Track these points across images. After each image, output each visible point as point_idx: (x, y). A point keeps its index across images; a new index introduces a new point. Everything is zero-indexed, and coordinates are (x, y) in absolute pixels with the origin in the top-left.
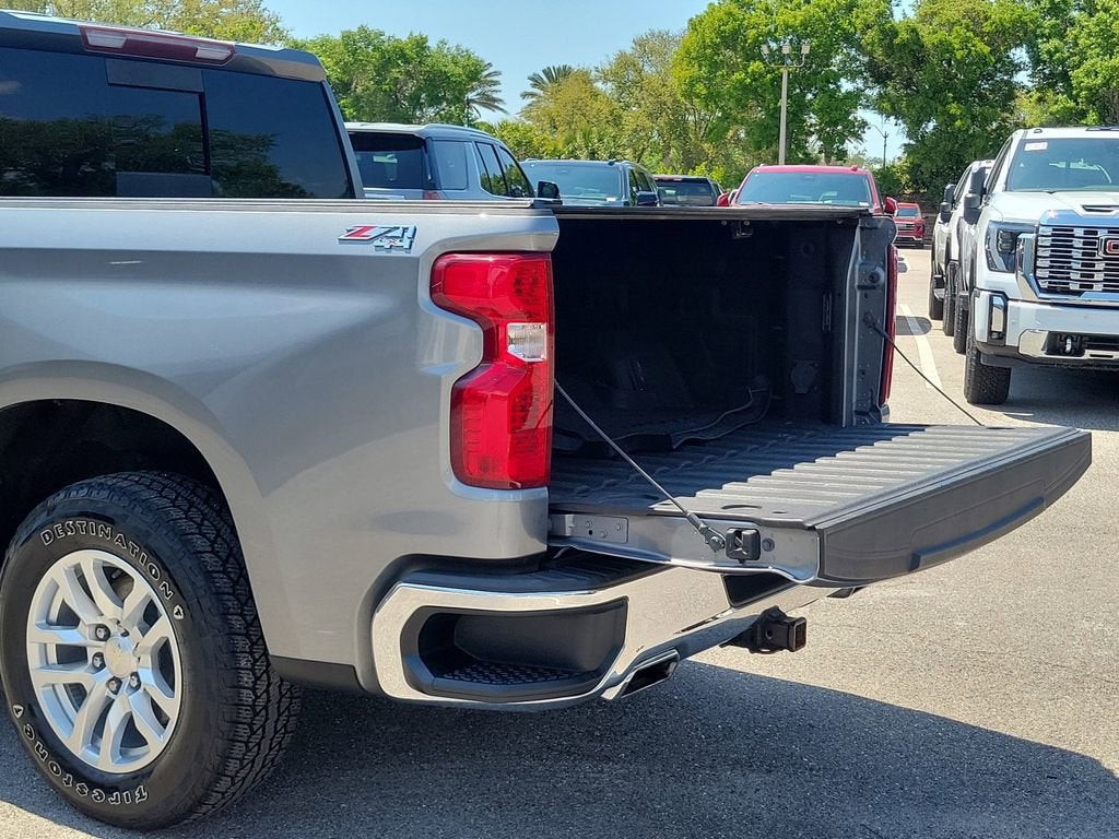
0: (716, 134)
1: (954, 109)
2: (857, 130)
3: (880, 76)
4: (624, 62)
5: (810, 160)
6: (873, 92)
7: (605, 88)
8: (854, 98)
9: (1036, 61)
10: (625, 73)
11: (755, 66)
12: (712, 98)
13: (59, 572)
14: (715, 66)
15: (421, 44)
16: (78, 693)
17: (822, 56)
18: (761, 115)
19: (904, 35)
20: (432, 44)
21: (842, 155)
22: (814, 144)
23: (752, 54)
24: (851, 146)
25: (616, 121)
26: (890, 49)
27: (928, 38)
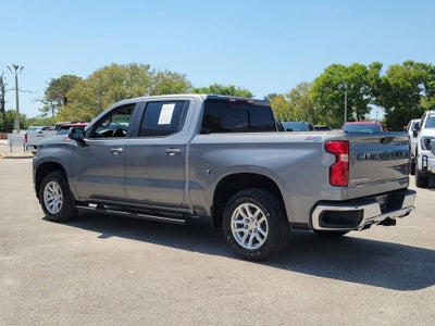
0: (323, 113)
1: (400, 103)
2: (367, 111)
3: (375, 94)
4: (294, 92)
5: (353, 120)
6: (374, 99)
7: (288, 100)
8: (368, 101)
9: (427, 88)
10: (294, 95)
11: (336, 92)
12: (323, 102)
13: (239, 208)
14: (323, 92)
15: (233, 88)
16: (242, 234)
17: (357, 89)
18: (338, 107)
19: (383, 81)
20: (236, 88)
21: (363, 118)
22: (355, 115)
23: (335, 88)
24: (366, 115)
25: (292, 110)
26: (379, 85)
27: (391, 82)
